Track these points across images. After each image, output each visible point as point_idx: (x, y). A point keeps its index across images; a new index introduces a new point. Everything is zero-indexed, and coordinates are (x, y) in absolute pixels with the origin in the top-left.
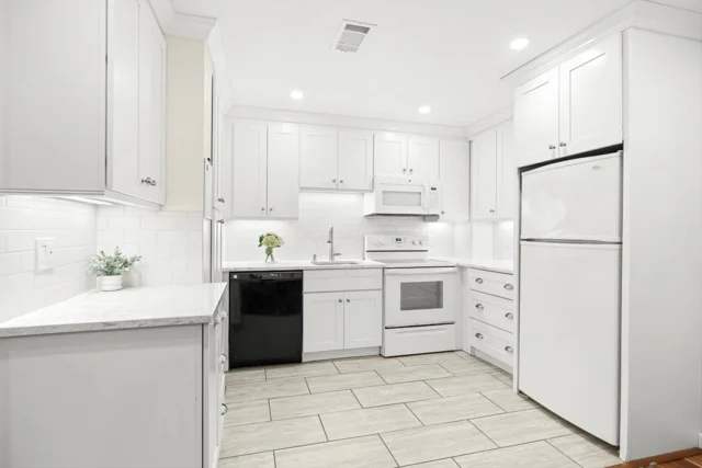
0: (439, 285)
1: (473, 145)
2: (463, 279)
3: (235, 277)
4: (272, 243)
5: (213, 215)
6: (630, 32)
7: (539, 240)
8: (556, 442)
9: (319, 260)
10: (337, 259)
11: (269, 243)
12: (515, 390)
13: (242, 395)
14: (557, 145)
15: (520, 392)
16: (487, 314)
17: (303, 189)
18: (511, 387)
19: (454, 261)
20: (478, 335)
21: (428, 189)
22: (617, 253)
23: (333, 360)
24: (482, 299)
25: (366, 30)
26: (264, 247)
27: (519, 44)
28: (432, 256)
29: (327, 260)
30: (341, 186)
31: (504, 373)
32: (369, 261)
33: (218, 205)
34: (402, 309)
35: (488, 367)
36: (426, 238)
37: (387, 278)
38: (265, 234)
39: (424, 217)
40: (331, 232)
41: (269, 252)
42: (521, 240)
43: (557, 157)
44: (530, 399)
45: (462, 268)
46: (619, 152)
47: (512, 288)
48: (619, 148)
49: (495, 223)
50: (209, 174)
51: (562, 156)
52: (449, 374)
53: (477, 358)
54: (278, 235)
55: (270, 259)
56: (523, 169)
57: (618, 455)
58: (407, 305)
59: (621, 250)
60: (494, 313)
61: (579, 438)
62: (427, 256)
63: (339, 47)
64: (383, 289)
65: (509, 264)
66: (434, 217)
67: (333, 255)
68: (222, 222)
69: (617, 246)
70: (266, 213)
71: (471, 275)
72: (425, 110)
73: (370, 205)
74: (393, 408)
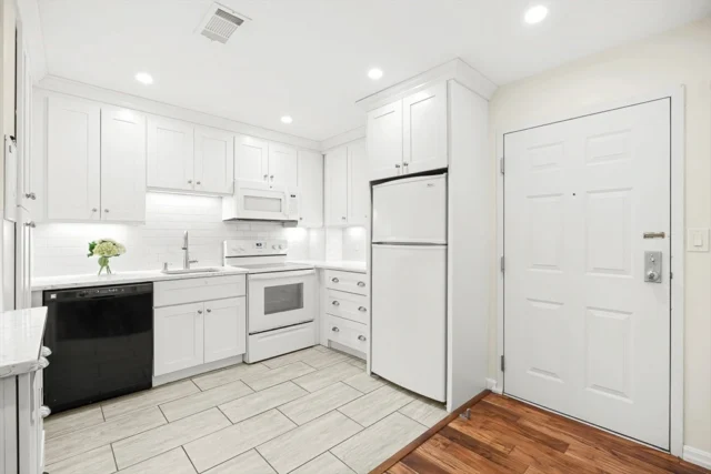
0: (299, 287)
1: (327, 158)
2: (320, 280)
3: (53, 296)
4: (109, 252)
5: (18, 215)
6: (452, 82)
7: (386, 243)
8: (405, 410)
9: (170, 269)
10: (193, 267)
11: (104, 252)
12: (369, 373)
13: (68, 448)
14: (400, 164)
15: (372, 373)
16: (342, 309)
17: (150, 189)
18: (365, 370)
19: (313, 263)
20: (334, 329)
21: (288, 197)
22: (443, 253)
23: (191, 378)
24: (338, 296)
25: (239, 22)
26: (97, 257)
27: (375, 74)
28: (291, 260)
29: (182, 269)
30: (198, 188)
31: (356, 359)
32: (228, 268)
33: (26, 202)
34: (266, 313)
35: (342, 356)
36: (286, 242)
37: (250, 284)
38: (97, 239)
39: (283, 223)
40: (186, 238)
41: (104, 262)
42: (372, 243)
43: (401, 174)
44: (380, 378)
45: (319, 270)
46: (444, 175)
47: (364, 285)
48: (444, 171)
49: (344, 229)
50: (11, 158)
51: (405, 173)
52: (312, 370)
53: (334, 350)
54: (118, 241)
55: (104, 271)
56: (374, 183)
57: (445, 409)
58: (270, 309)
59: (447, 250)
60: (349, 308)
61: (419, 402)
62: (286, 260)
63: (205, 33)
64: (247, 296)
65: (363, 265)
66: (293, 223)
67: (187, 263)
68: (32, 225)
69: (444, 247)
70: (100, 214)
71: (328, 276)
72: (287, 120)
73: (229, 210)
74: (266, 416)
